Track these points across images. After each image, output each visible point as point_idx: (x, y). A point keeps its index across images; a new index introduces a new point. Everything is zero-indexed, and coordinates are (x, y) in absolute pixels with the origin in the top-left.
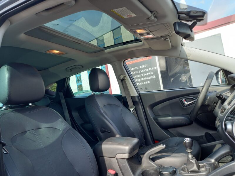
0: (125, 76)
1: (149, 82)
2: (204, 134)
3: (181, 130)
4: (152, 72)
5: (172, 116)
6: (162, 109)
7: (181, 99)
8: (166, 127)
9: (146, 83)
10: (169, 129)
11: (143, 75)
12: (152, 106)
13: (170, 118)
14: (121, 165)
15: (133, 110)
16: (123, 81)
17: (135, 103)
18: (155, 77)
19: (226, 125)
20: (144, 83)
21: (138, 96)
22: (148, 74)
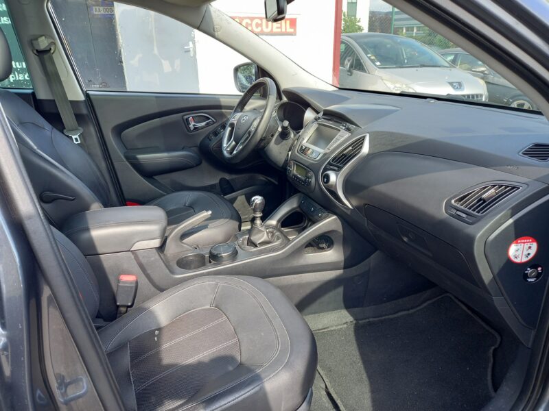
0: (54, 43)
2: (217, 181)
6: (143, 135)
7: (186, 117)
8: (149, 174)
10: (156, 177)
12: (120, 129)
13: (165, 155)
15: (77, 136)
16: (46, 56)
17: (80, 118)
21: (85, 101)
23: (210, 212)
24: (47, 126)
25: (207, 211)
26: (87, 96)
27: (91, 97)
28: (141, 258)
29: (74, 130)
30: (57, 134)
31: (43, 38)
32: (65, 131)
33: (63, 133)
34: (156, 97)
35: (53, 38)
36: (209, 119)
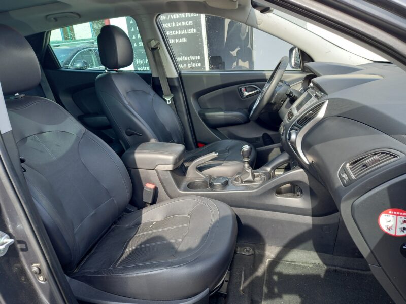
0: (159, 43)
1: (184, 40)
2: (261, 135)
3: (234, 130)
4: (191, 22)
5: (225, 111)
6: (212, 100)
7: (240, 88)
9: (180, 41)
10: (218, 129)
11: (176, 24)
12: (198, 95)
13: (222, 113)
14: (162, 178)
15: (169, 99)
16: (155, 51)
17: (173, 89)
18: (195, 32)
19: (290, 135)
20: (177, 40)
21: (177, 78)
22: (183, 24)
23: (217, 154)
24: (152, 93)
25: (216, 153)
26: (180, 74)
27: (182, 75)
28: (160, 176)
29: (168, 96)
30: (157, 97)
31: (153, 40)
32: (163, 96)
33: (162, 98)
34: (221, 74)
35: (159, 40)
36: (257, 89)
